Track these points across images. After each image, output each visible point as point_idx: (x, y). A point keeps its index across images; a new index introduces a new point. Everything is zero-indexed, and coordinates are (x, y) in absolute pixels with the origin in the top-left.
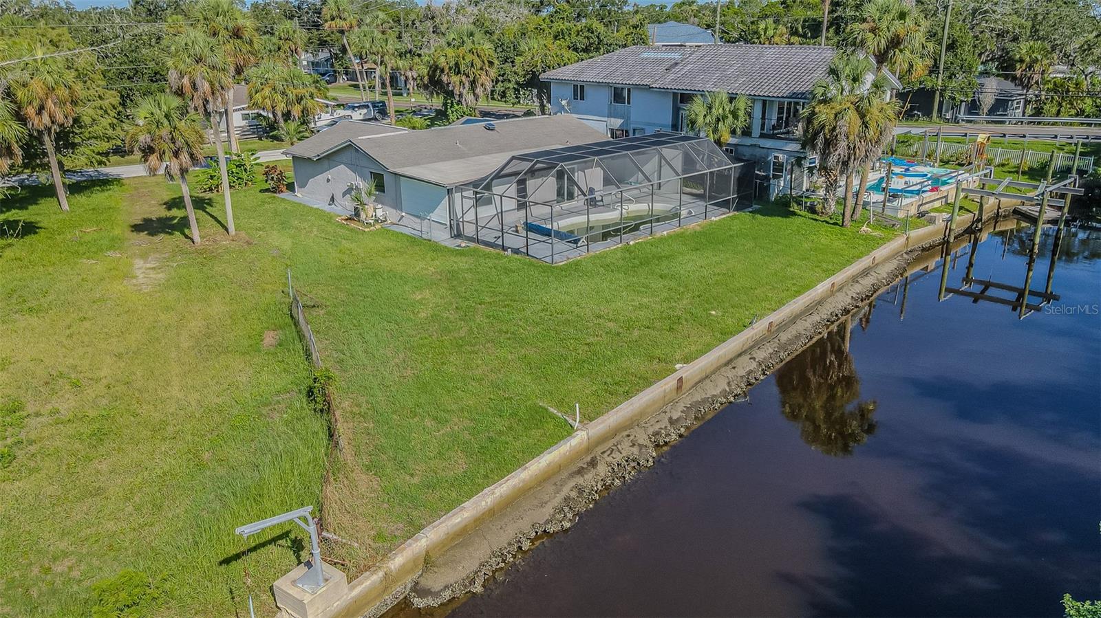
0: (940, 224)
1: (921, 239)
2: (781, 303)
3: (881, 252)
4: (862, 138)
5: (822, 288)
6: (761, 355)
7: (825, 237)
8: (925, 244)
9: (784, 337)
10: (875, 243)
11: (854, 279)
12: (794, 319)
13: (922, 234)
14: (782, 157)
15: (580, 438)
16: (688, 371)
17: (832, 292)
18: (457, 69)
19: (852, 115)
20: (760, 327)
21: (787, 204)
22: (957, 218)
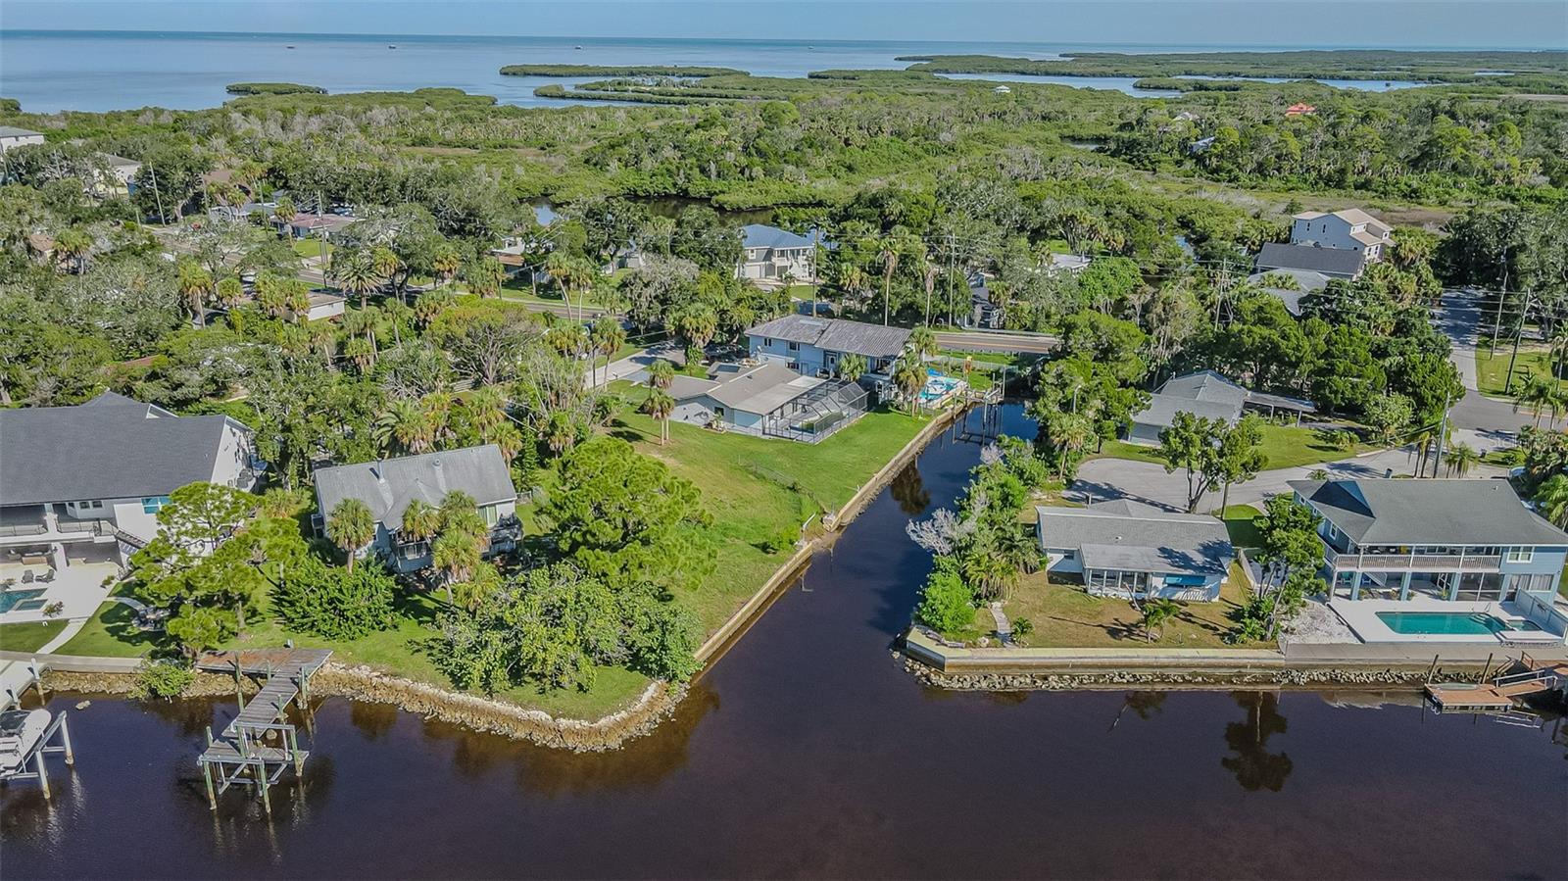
0: (950, 411)
1: (942, 419)
2: (897, 453)
3: (927, 429)
4: (917, 385)
5: (909, 445)
6: (894, 470)
7: (906, 423)
8: (945, 420)
9: (900, 464)
10: (925, 424)
11: (919, 441)
12: (901, 458)
13: (943, 417)
14: (881, 383)
15: (859, 493)
16: (877, 476)
17: (912, 446)
18: (697, 330)
19: (913, 377)
20: (893, 461)
21: (887, 406)
22: (956, 407)
